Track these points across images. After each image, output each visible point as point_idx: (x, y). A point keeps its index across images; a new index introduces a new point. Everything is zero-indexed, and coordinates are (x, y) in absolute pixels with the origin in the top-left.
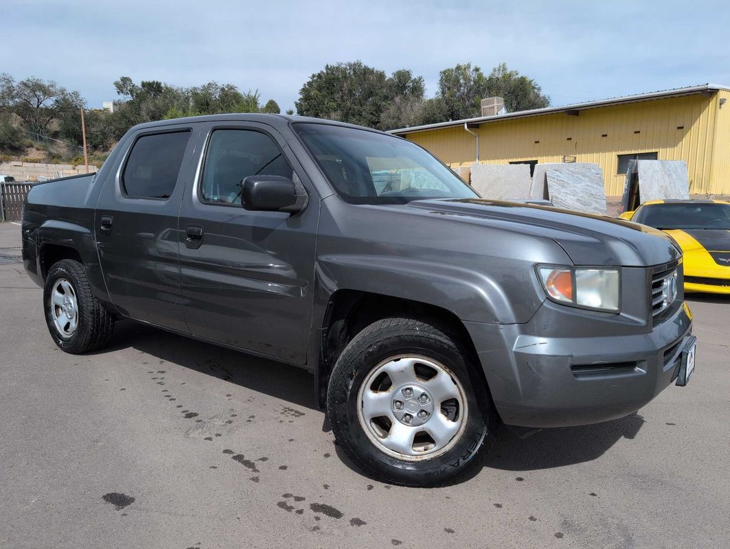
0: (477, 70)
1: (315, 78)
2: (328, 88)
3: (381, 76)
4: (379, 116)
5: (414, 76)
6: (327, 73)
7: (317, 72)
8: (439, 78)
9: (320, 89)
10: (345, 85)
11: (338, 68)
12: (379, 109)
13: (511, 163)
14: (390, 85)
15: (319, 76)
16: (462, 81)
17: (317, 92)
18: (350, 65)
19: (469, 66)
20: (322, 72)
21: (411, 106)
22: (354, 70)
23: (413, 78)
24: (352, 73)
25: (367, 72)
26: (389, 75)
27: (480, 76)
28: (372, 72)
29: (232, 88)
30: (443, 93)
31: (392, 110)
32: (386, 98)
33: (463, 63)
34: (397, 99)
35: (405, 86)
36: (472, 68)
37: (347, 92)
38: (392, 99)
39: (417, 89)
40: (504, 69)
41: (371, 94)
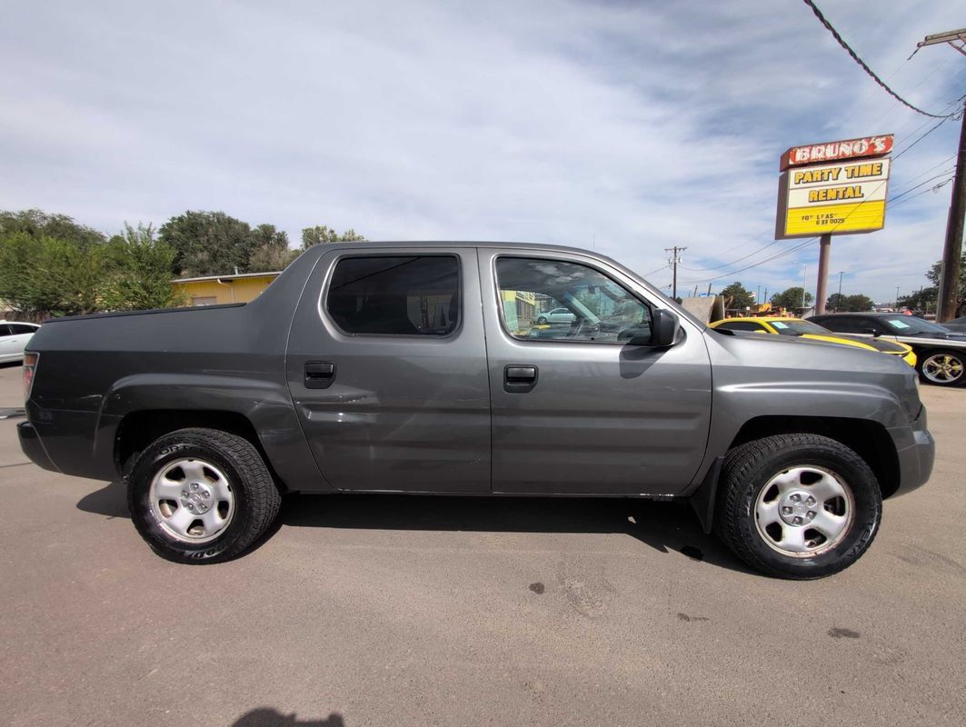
0: (332, 232)
1: (176, 221)
2: (191, 231)
3: (246, 227)
4: (248, 259)
5: (278, 230)
6: (189, 218)
7: (177, 215)
8: (302, 234)
9: (183, 231)
10: (210, 230)
11: (200, 215)
12: (247, 255)
14: (256, 235)
15: (181, 219)
16: (321, 239)
17: (179, 233)
18: (214, 214)
19: (325, 228)
20: (183, 216)
21: (278, 254)
22: (218, 219)
23: (277, 231)
24: (216, 221)
25: (230, 221)
26: (253, 227)
27: (335, 236)
28: (236, 222)
29: (66, 218)
30: (307, 246)
31: (261, 255)
32: (253, 245)
33: (321, 225)
34: (265, 247)
35: (269, 236)
36: (328, 230)
37: (213, 237)
38: (260, 246)
39: (282, 241)
40: (353, 234)
41: (237, 240)
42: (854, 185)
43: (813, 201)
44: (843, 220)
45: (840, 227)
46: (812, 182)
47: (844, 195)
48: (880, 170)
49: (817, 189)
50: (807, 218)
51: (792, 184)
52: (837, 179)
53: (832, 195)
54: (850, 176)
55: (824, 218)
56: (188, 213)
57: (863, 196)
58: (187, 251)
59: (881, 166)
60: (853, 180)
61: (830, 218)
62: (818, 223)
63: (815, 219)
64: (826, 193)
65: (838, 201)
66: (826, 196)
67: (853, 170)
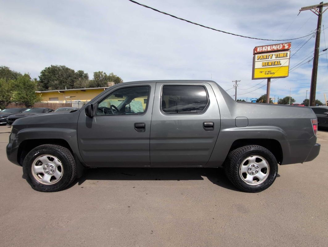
0: (105, 73)
1: (47, 69)
2: (53, 73)
3: (73, 71)
4: (73, 84)
6: (52, 68)
7: (48, 67)
8: (94, 74)
9: (49, 72)
10: (60, 72)
11: (56, 67)
12: (73, 81)
13: (119, 101)
14: (77, 74)
15: (49, 68)
16: (101, 76)
17: (48, 73)
18: (61, 66)
19: (102, 72)
20: (50, 67)
21: (85, 82)
22: (63, 68)
23: (85, 73)
24: (62, 69)
25: (67, 69)
26: (76, 71)
27: (106, 75)
28: (70, 69)
29: (7, 68)
30: (95, 79)
31: (78, 82)
32: (75, 78)
33: (101, 71)
34: (80, 79)
35: (81, 75)
36: (103, 73)
37: (60, 75)
38: (78, 79)
39: (86, 77)
40: (113, 74)
41: (70, 76)
42: (278, 60)
43: (264, 66)
44: (274, 73)
45: (274, 76)
46: (263, 59)
47: (274, 64)
48: (287, 55)
49: (265, 62)
50: (261, 72)
51: (256, 60)
52: (272, 58)
53: (270, 64)
54: (276, 57)
55: (267, 72)
56: (52, 66)
57: (281, 65)
58: (51, 80)
59: (287, 54)
60: (277, 59)
61: (270, 72)
62: (265, 74)
63: (264, 72)
64: (268, 63)
65: (272, 66)
66: (268, 64)
67: (277, 55)
